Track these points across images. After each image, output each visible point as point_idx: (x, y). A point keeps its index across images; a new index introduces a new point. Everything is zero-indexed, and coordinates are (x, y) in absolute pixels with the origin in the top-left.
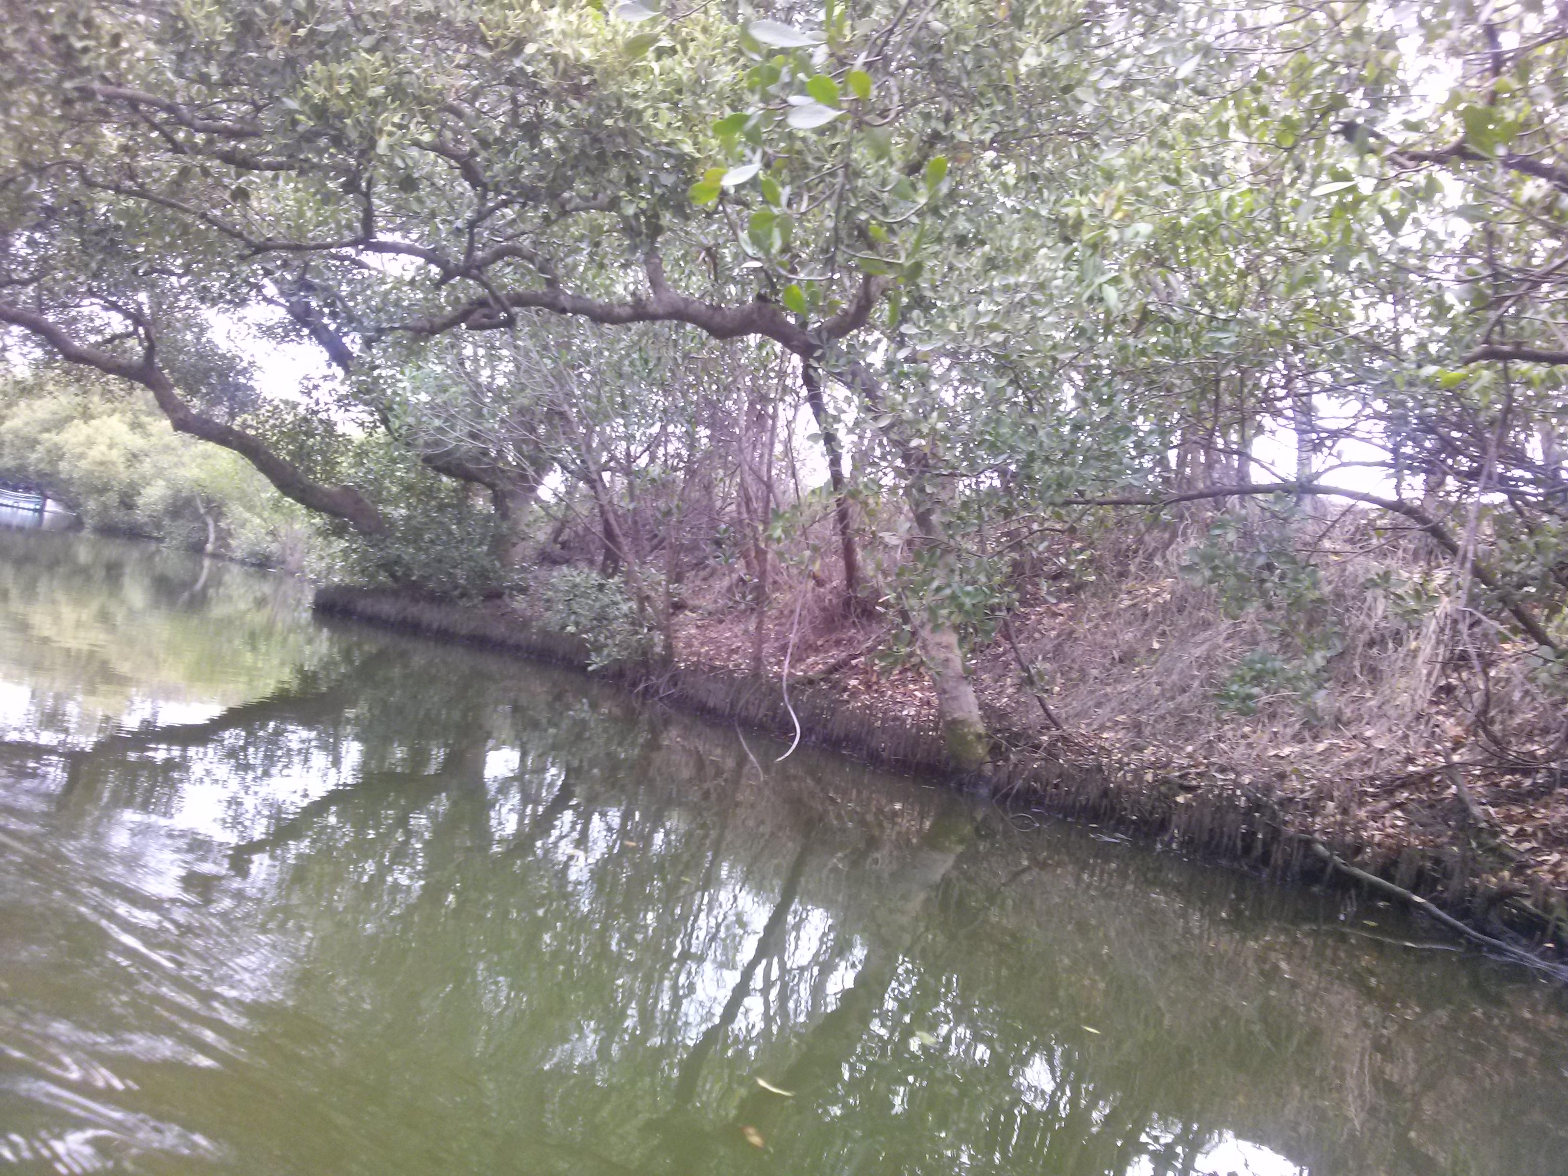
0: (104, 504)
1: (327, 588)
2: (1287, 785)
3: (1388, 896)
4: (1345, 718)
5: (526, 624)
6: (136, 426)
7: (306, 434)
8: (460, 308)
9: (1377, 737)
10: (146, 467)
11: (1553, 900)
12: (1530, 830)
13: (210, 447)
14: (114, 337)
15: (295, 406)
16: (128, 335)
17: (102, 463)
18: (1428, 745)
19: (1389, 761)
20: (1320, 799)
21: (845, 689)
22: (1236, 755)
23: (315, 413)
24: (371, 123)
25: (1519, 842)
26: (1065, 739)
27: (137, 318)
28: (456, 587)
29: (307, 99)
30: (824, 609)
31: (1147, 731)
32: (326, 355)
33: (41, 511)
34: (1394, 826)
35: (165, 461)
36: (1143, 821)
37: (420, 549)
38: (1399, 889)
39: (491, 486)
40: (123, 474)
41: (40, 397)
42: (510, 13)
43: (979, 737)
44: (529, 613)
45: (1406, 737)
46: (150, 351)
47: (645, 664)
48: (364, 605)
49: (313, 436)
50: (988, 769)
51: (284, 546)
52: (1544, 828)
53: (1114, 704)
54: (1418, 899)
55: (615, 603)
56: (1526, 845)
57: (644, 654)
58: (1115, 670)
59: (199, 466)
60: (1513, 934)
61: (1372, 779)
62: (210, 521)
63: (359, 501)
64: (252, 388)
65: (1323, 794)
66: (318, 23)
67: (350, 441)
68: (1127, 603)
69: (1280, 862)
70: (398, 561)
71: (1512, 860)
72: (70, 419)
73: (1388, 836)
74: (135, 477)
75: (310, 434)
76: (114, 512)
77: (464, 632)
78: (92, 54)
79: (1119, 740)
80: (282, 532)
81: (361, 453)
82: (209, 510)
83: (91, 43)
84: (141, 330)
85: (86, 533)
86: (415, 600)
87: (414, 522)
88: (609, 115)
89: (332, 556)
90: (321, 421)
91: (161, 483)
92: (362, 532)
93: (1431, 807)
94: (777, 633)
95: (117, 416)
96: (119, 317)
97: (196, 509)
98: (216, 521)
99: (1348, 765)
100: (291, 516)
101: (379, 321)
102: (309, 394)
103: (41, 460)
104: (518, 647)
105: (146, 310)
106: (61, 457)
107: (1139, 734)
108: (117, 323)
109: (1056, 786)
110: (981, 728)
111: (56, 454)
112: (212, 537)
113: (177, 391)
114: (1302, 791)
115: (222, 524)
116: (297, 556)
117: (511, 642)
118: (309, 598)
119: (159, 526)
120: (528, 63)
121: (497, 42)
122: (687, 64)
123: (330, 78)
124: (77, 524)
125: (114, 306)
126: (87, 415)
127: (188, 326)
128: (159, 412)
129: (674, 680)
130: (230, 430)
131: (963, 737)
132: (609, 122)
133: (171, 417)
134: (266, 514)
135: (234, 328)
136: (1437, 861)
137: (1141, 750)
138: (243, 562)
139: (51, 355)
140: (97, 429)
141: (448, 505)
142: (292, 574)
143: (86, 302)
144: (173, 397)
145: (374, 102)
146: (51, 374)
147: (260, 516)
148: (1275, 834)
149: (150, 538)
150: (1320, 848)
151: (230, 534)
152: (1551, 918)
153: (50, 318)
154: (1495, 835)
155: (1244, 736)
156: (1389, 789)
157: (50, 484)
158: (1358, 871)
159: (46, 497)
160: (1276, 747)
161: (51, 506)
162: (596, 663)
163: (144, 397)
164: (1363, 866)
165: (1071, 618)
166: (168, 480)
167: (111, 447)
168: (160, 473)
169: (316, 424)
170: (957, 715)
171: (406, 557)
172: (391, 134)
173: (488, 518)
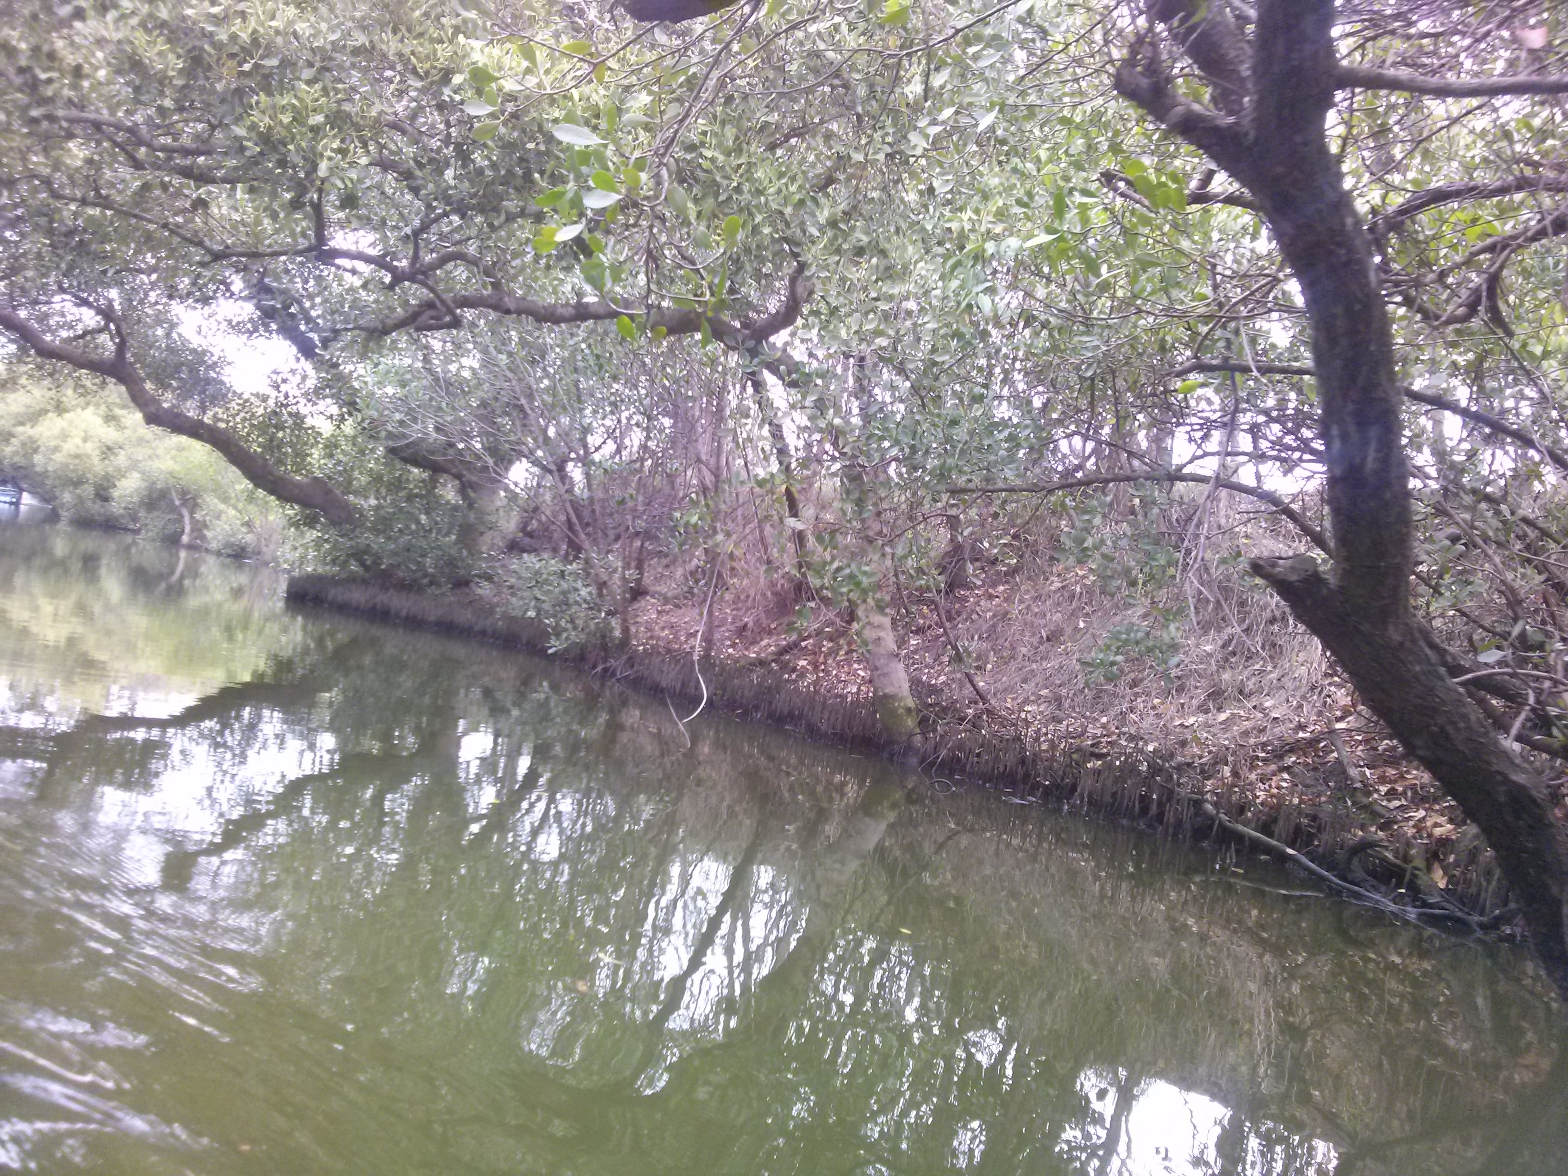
0: (80, 497)
1: (300, 579)
2: (1187, 751)
3: (1268, 850)
4: (1247, 691)
5: (492, 610)
6: (110, 418)
7: (276, 427)
8: (411, 310)
9: (1274, 707)
10: (121, 459)
11: (1413, 852)
12: (1400, 789)
13: (184, 439)
14: (86, 333)
15: (265, 399)
16: (100, 331)
17: (77, 456)
18: (1320, 714)
19: (1283, 728)
20: (1216, 763)
21: (794, 670)
22: (1145, 724)
23: (287, 406)
24: (313, 149)
25: (1389, 801)
26: (989, 712)
27: (107, 313)
28: (426, 575)
29: (253, 127)
30: (775, 594)
31: (1066, 704)
32: (294, 349)
33: (17, 504)
34: (1279, 788)
35: (140, 453)
36: (1055, 785)
37: (389, 538)
38: (1275, 843)
39: (458, 476)
40: (98, 466)
41: (15, 391)
42: (439, 47)
43: (909, 710)
44: (495, 600)
45: (1300, 706)
46: (121, 348)
47: (604, 647)
48: (333, 593)
49: (283, 429)
50: (918, 739)
51: (259, 537)
52: (1413, 787)
53: (1038, 679)
54: (1290, 851)
55: (576, 590)
56: (1397, 803)
57: (603, 637)
58: (1042, 648)
59: (174, 458)
60: (1375, 882)
61: (1264, 745)
62: (186, 513)
63: (329, 492)
64: (222, 383)
65: (1219, 760)
66: (262, 58)
67: (320, 434)
68: (1058, 585)
69: (1172, 820)
70: (367, 550)
71: (1381, 816)
72: (43, 412)
73: (1272, 796)
74: (110, 469)
75: (280, 427)
76: (89, 503)
77: (432, 618)
78: (56, 85)
79: (1041, 713)
80: (257, 523)
81: (331, 446)
82: (185, 502)
83: (55, 75)
84: (112, 326)
85: (63, 526)
86: (385, 588)
87: (382, 512)
88: (533, 139)
89: (305, 546)
90: (290, 414)
91: (136, 475)
92: (333, 523)
93: (1315, 769)
94: (734, 618)
95: (91, 409)
96: (92, 312)
97: (172, 501)
98: (192, 513)
99: (1246, 734)
100: (265, 508)
101: (334, 322)
102: (277, 388)
103: (16, 453)
104: (483, 633)
105: (117, 306)
106: (36, 451)
107: (1059, 706)
108: (90, 318)
109: (978, 755)
110: (910, 702)
111: (31, 447)
112: (188, 529)
113: (149, 386)
114: (1201, 757)
115: (197, 516)
116: (272, 547)
117: (477, 628)
118: (282, 587)
119: (135, 519)
120: (455, 92)
121: (427, 73)
122: (602, 92)
123: (274, 107)
124: (53, 517)
125: (85, 303)
126: (60, 409)
127: (159, 322)
128: (132, 405)
129: (631, 662)
130: (201, 423)
131: (894, 711)
132: (531, 146)
133: (141, 411)
134: (240, 506)
135: (205, 324)
136: (1314, 818)
137: (1060, 722)
138: (219, 554)
139: (23, 350)
140: (71, 422)
141: (417, 496)
142: (267, 564)
143: (57, 298)
144: (143, 390)
145: (315, 130)
146: (24, 368)
147: (235, 508)
148: (1169, 795)
149: (126, 530)
150: (1209, 807)
151: (206, 526)
152: (1408, 867)
153: (23, 314)
154: (1369, 794)
155: (1154, 708)
156: (1278, 755)
157: (26, 477)
158: (1240, 827)
159: (21, 490)
160: (1182, 717)
161: (27, 500)
162: (555, 646)
163: (116, 392)
164: (1246, 824)
165: (1006, 600)
166: (143, 473)
167: (85, 440)
168: (134, 465)
169: (286, 417)
170: (889, 690)
171: (375, 546)
172: (330, 159)
173: (456, 508)
